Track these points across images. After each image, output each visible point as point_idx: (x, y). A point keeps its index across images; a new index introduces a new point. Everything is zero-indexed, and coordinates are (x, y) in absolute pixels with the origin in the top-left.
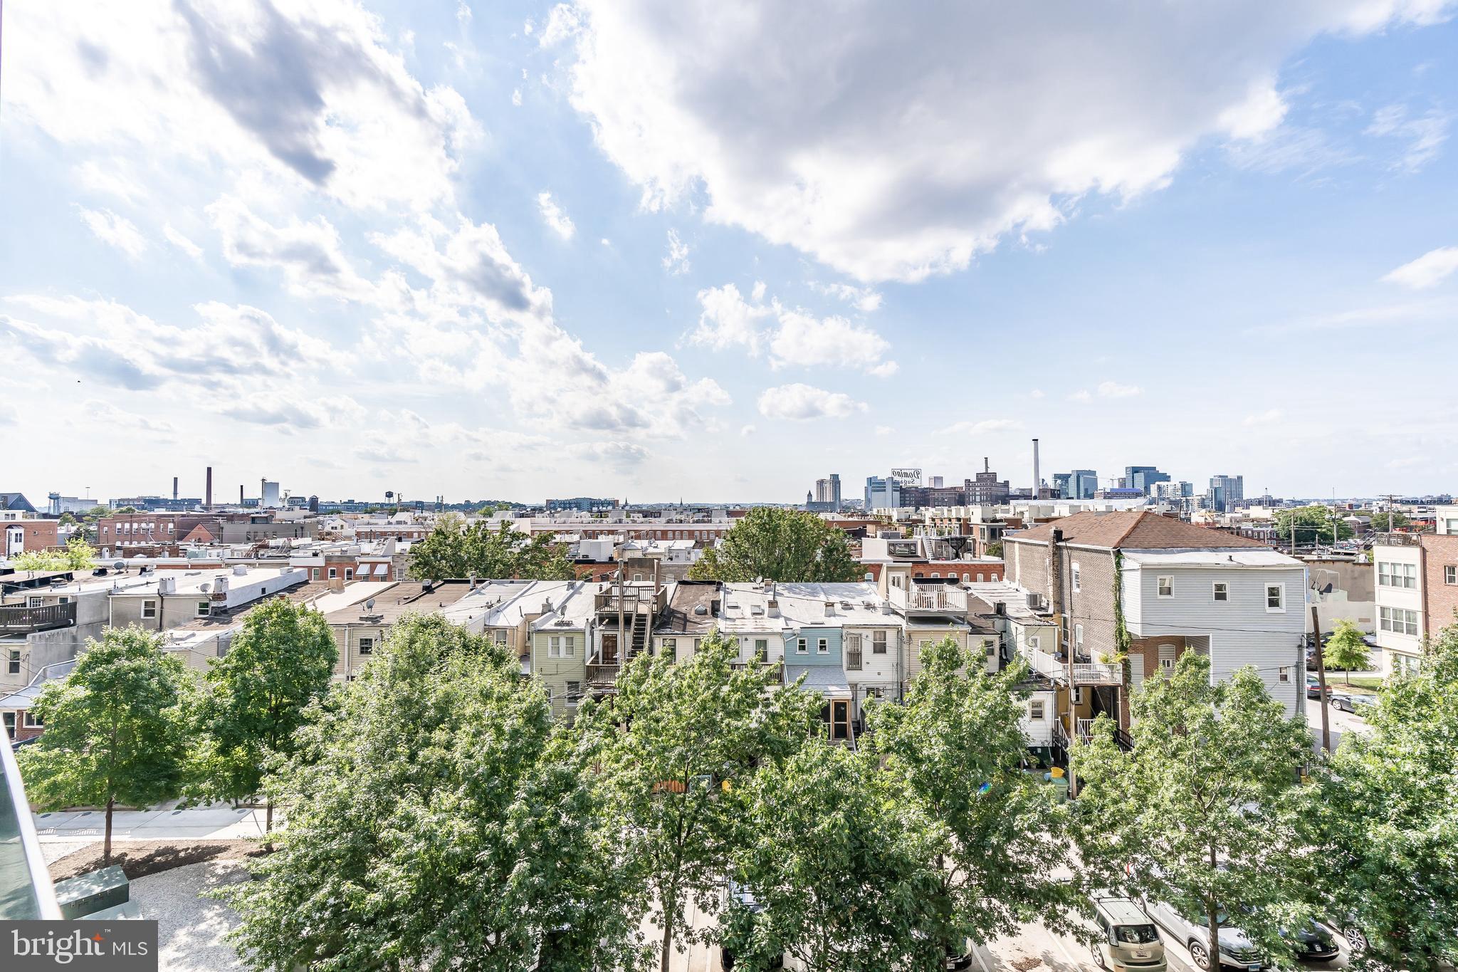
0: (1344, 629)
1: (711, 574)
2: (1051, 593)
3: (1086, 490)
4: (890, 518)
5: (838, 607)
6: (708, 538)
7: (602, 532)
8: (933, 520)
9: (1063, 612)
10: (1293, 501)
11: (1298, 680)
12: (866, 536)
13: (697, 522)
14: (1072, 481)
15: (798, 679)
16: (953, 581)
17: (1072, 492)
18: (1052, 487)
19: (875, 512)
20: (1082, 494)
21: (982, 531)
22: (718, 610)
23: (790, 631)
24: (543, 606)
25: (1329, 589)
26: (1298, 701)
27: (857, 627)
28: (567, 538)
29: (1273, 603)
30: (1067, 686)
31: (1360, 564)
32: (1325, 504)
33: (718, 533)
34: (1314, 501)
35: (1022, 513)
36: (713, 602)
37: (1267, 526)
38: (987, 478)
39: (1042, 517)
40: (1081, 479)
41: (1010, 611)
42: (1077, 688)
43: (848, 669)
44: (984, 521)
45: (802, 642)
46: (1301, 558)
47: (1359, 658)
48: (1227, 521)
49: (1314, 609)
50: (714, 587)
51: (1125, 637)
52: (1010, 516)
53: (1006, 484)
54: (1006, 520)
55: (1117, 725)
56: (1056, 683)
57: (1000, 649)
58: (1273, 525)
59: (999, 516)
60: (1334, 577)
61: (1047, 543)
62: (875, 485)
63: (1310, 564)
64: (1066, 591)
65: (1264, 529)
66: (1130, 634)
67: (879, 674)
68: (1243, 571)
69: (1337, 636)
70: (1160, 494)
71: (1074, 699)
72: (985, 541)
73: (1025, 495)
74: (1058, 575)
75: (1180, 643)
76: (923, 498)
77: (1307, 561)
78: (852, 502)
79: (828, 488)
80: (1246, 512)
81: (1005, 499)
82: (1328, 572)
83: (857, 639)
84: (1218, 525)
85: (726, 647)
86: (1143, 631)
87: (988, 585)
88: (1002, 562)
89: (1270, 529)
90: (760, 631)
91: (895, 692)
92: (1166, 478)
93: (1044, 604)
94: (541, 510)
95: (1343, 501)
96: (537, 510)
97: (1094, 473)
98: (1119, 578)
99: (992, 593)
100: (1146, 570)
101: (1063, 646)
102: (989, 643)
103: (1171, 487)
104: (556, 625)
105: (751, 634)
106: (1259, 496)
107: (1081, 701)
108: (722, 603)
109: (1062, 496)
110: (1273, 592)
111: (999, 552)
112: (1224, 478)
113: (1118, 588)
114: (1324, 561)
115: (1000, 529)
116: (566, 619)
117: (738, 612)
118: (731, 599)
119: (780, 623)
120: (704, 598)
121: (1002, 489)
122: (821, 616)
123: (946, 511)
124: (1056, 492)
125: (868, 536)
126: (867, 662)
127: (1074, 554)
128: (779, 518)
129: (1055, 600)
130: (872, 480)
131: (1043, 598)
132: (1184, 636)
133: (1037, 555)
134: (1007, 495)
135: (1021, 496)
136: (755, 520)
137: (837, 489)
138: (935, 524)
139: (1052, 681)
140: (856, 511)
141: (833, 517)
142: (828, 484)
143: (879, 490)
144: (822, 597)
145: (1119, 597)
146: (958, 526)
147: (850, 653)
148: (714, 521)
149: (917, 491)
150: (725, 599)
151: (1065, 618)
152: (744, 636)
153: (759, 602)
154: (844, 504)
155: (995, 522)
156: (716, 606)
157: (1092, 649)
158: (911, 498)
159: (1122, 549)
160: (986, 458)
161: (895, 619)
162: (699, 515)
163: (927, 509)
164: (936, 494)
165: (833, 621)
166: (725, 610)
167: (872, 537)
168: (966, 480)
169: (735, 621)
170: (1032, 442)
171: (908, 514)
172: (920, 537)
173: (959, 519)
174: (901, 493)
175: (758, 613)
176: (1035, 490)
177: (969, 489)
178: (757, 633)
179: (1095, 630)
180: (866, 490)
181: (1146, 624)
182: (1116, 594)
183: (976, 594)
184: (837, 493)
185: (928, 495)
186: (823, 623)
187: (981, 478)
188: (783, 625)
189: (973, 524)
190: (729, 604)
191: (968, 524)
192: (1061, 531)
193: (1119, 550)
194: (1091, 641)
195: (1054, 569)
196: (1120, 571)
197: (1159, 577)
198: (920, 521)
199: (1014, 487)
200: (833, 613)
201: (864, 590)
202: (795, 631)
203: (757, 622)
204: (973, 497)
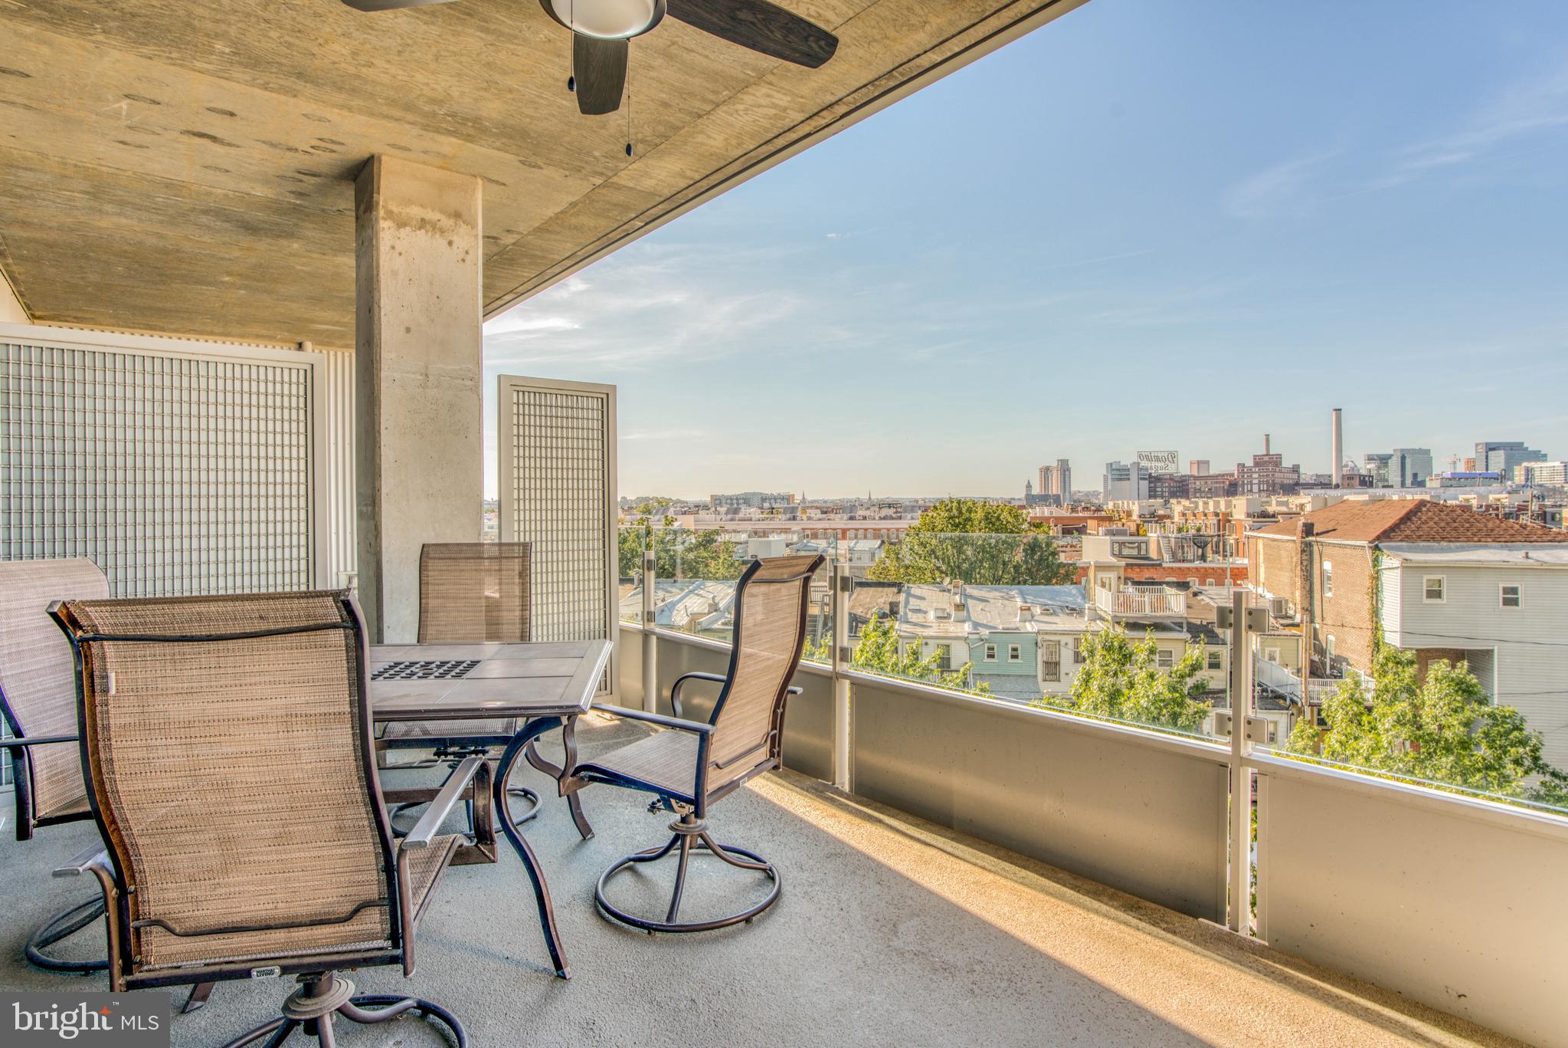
1: (893, 575)
2: (1299, 599)
3: (1415, 475)
4: (1129, 513)
5: (1037, 610)
6: (897, 537)
7: (773, 531)
8: (1184, 515)
9: (1312, 621)
12: (1086, 534)
13: (885, 518)
14: (1394, 464)
16: (1180, 585)
17: (1394, 480)
18: (1363, 473)
19: (1110, 505)
20: (1408, 481)
22: (897, 613)
23: (977, 637)
24: (710, 605)
27: (1056, 633)
28: (735, 538)
30: (1302, 704)
33: (909, 531)
36: (891, 603)
38: (1268, 462)
40: (1408, 461)
43: (1045, 680)
44: (1249, 515)
45: (991, 649)
50: (895, 590)
51: (1383, 649)
53: (1295, 469)
61: (1295, 538)
62: (1119, 474)
64: (1317, 596)
66: (1388, 646)
68: (1545, 570)
73: (1323, 484)
74: (1308, 577)
75: (1456, 656)
76: (1181, 488)
78: (1087, 494)
79: (1055, 478)
81: (1292, 488)
83: (1055, 648)
86: (1404, 642)
90: (941, 634)
93: (1291, 612)
94: (706, 507)
96: (698, 507)
97: (1426, 452)
98: (1377, 579)
100: (1407, 568)
101: (1313, 661)
102: (1214, 655)
103: (1547, 470)
104: (723, 624)
105: (932, 638)
108: (902, 606)
109: (1376, 484)
113: (1375, 591)
117: (920, 615)
118: (914, 603)
119: (967, 627)
120: (882, 600)
121: (1291, 476)
122: (1016, 621)
123: (1201, 504)
124: (1367, 479)
125: (1090, 534)
126: (1067, 674)
127: (1327, 551)
128: (970, 510)
129: (1303, 608)
130: (1114, 467)
131: (1291, 605)
132: (1464, 650)
133: (1284, 553)
134: (1297, 484)
135: (1318, 485)
136: (942, 514)
137: (1067, 479)
138: (1187, 520)
139: (1288, 700)
140: (1089, 505)
141: (1051, 513)
142: (1055, 472)
143: (1121, 479)
144: (1019, 602)
145: (1377, 602)
146: (1215, 522)
147: (1047, 663)
148: (905, 519)
149: (1171, 479)
150: (907, 602)
151: (1315, 629)
152: (924, 641)
153: (946, 606)
154: (1076, 497)
155: (1264, 517)
156: (895, 609)
157: (1344, 664)
158: (1163, 488)
159: (1380, 545)
160: (1267, 436)
161: (1100, 626)
162: (885, 512)
163: (1179, 503)
164: (1198, 483)
165: (1029, 627)
166: (906, 614)
167: (1093, 535)
168: (1239, 465)
169: (915, 624)
170: (1334, 413)
171: (1153, 508)
172: (1155, 535)
173: (1217, 515)
174: (1150, 482)
175: (943, 617)
176: (1336, 477)
177: (1243, 476)
178: (937, 638)
179: (1349, 641)
180: (1105, 478)
181: (1405, 633)
182: (1372, 597)
183: (1207, 600)
184: (1067, 485)
185: (1188, 485)
186: (1017, 629)
187: (1259, 462)
188: (970, 630)
189: (1235, 520)
190: (911, 607)
191: (1229, 521)
192: (1312, 525)
193: (1377, 546)
194: (1345, 654)
195: (1302, 569)
196: (1378, 570)
197: (1425, 578)
198: (1169, 517)
199: (1308, 473)
200: (1030, 618)
201: (1070, 594)
202: (983, 637)
203: (939, 626)
204: (1249, 485)
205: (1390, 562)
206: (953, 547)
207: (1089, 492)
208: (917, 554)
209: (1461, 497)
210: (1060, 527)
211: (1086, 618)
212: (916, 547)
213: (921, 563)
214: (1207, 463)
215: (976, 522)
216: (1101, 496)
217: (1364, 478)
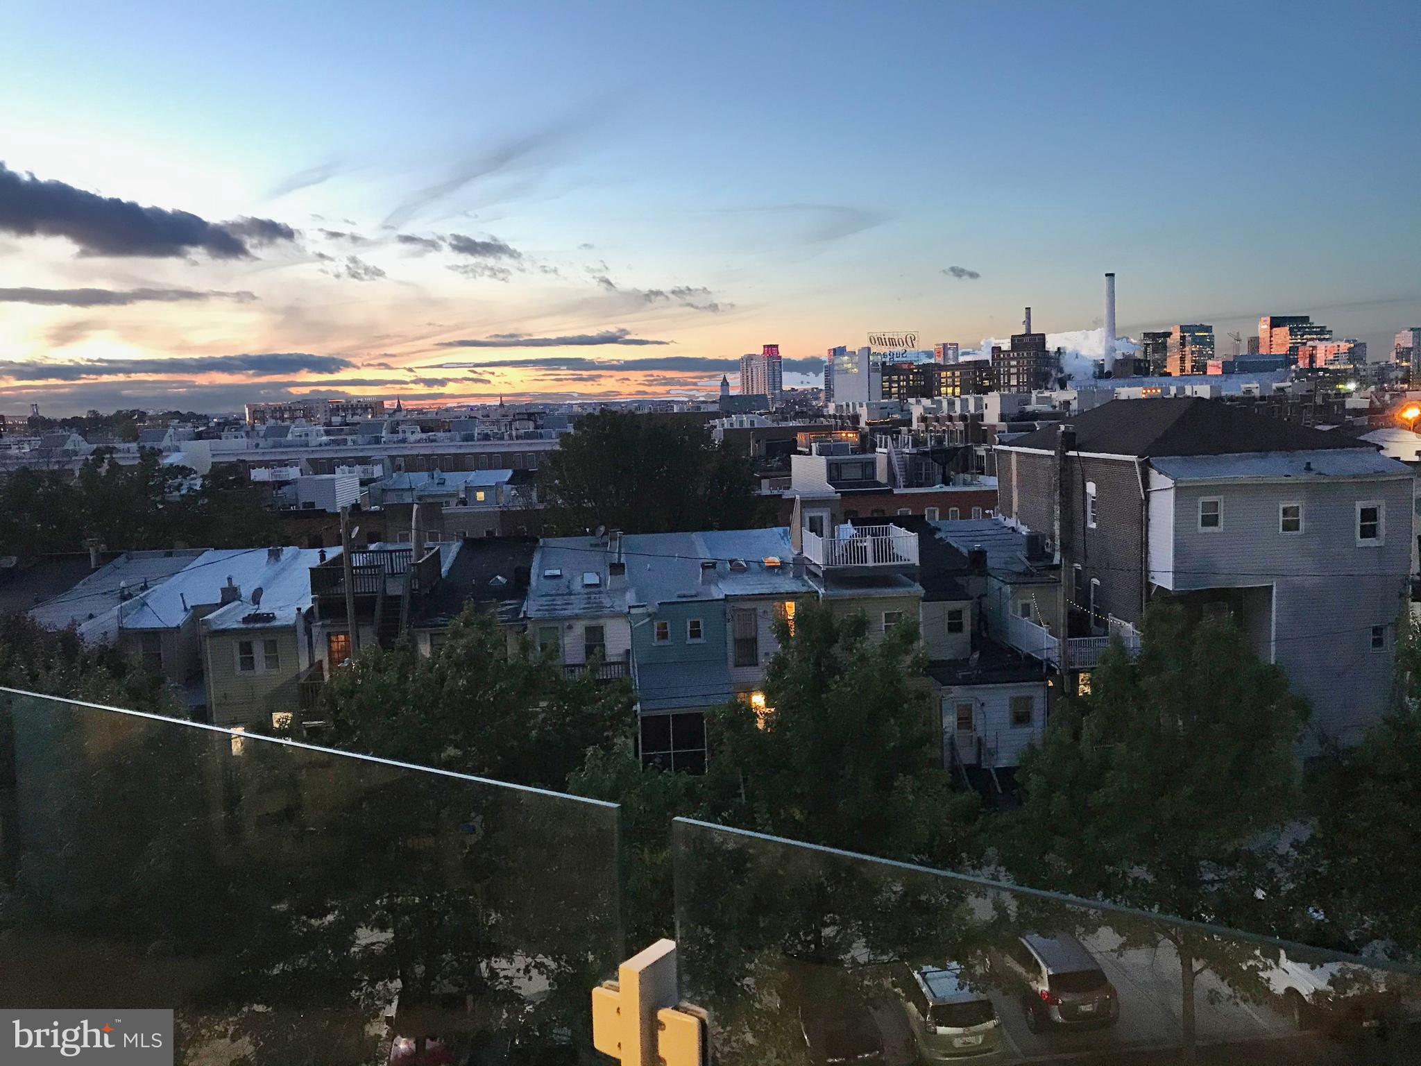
2: (1058, 532)
5: (727, 566)
7: (342, 461)
9: (1073, 561)
12: (796, 453)
14: (1173, 342)
22: (528, 583)
23: (644, 611)
24: (223, 590)
27: (751, 598)
28: (279, 474)
36: (518, 570)
38: (1029, 345)
40: (1190, 340)
41: (992, 563)
43: (737, 665)
44: (1003, 418)
45: (662, 626)
53: (1061, 354)
61: (1052, 453)
64: (1079, 528)
66: (1158, 589)
70: (1312, 363)
71: (1067, 690)
74: (1068, 504)
76: (922, 382)
78: (802, 394)
79: (760, 371)
83: (749, 618)
86: (1175, 583)
90: (591, 610)
93: (1048, 551)
97: (1208, 328)
98: (1147, 503)
100: (1183, 489)
102: (955, 615)
104: (247, 621)
105: (578, 617)
108: (535, 571)
113: (1146, 520)
116: (264, 609)
117: (561, 583)
118: (554, 566)
119: (628, 598)
122: (695, 584)
124: (1142, 364)
125: (800, 453)
126: (767, 654)
127: (1089, 468)
129: (1062, 544)
131: (1049, 541)
133: (1041, 474)
137: (777, 373)
138: (927, 426)
139: (1045, 666)
140: (805, 409)
141: (752, 423)
142: (760, 363)
146: (962, 428)
147: (738, 642)
149: (910, 369)
150: (542, 564)
151: (1076, 571)
152: (566, 623)
153: (599, 569)
154: (788, 399)
156: (523, 578)
157: (1110, 615)
158: (900, 382)
159: (1152, 459)
160: (1028, 309)
161: (810, 584)
163: (918, 402)
164: (943, 374)
165: (715, 591)
166: (540, 584)
167: (804, 454)
168: (993, 348)
169: (554, 599)
170: (1106, 278)
172: (885, 450)
173: (964, 418)
174: (883, 374)
175: (595, 585)
176: (1109, 363)
177: (999, 364)
178: (586, 617)
179: (1115, 585)
181: (1178, 572)
182: (1142, 528)
183: (948, 539)
184: (777, 380)
185: (930, 378)
186: (697, 595)
187: (1018, 344)
188: (634, 602)
189: (987, 424)
190: (548, 572)
191: (979, 427)
193: (1148, 461)
194: (1111, 602)
195: (1061, 493)
196: (1148, 492)
197: (1202, 500)
198: (905, 423)
200: (715, 579)
201: (771, 541)
202: (651, 611)
203: (590, 598)
204: (1006, 377)
205: (1162, 481)
207: (805, 391)
209: (1244, 386)
210: (763, 443)
211: (791, 574)
214: (955, 346)
216: (821, 396)
217: (1140, 365)
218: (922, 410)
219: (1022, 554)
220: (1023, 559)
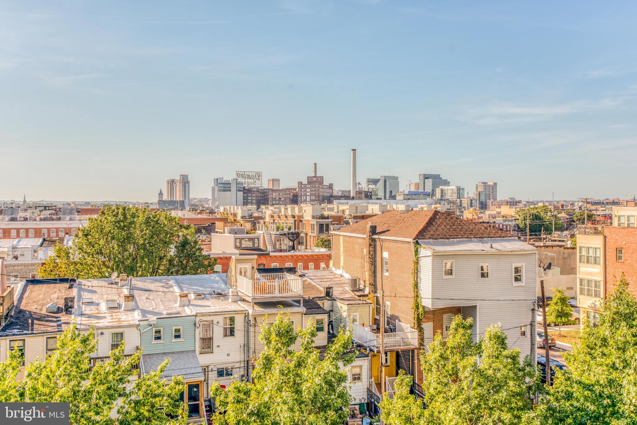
0: (559, 295)
1: (64, 272)
2: (367, 277)
3: (391, 192)
4: (235, 215)
5: (192, 296)
6: (57, 236)
8: (272, 217)
9: (375, 292)
10: (528, 202)
11: (531, 335)
13: (45, 219)
14: (381, 185)
15: (159, 367)
16: (292, 270)
17: (381, 194)
18: (366, 190)
19: (221, 209)
20: (388, 196)
21: (312, 225)
22: (72, 307)
23: (146, 323)
25: (549, 267)
26: (531, 350)
27: (209, 314)
29: (517, 279)
30: (379, 352)
31: (568, 248)
32: (547, 204)
33: (68, 232)
34: (541, 202)
35: (343, 211)
36: (66, 299)
37: (511, 221)
38: (316, 181)
39: (359, 214)
40: (388, 183)
41: (336, 293)
42: (386, 353)
43: (201, 353)
44: (313, 217)
45: (158, 332)
46: (533, 245)
47: (567, 315)
48: (487, 217)
49: (542, 282)
50: (67, 285)
51: (421, 309)
52: (333, 213)
53: (331, 186)
54: (332, 217)
55: (414, 380)
56: (371, 350)
57: (329, 326)
58: (515, 220)
59: (326, 213)
60: (553, 258)
61: (365, 236)
62: (223, 186)
63: (539, 248)
64: (379, 275)
65: (510, 223)
66: (424, 307)
67: (228, 355)
68: (500, 255)
69: (554, 300)
70: (442, 196)
71: (384, 362)
72: (315, 235)
73: (346, 196)
74: (373, 263)
75: (457, 310)
76: (264, 197)
77: (537, 247)
78: (201, 200)
79: (178, 188)
80: (498, 210)
81: (330, 199)
82: (549, 254)
83: (209, 326)
84: (481, 221)
85: (85, 341)
86: (433, 304)
87: (319, 273)
88: (328, 253)
89: (514, 223)
90: (116, 324)
91: (242, 370)
92: (446, 183)
93: (362, 287)
95: (558, 202)
97: (396, 178)
98: (417, 263)
99: (321, 279)
100: (437, 256)
101: (376, 319)
102: (319, 322)
103: (450, 191)
105: (107, 328)
106: (507, 198)
107: (389, 364)
108: (76, 300)
109: (373, 197)
110: (517, 270)
111: (327, 244)
112: (485, 184)
113: (417, 272)
114: (547, 247)
115: (327, 225)
117: (93, 307)
118: (86, 296)
119: (137, 316)
120: (55, 296)
121: (328, 191)
122: (176, 307)
123: (283, 209)
124: (368, 194)
125: (217, 232)
126: (218, 346)
127: (385, 245)
128: (133, 216)
129: (370, 284)
130: (219, 181)
131: (361, 282)
132: (460, 307)
133: (357, 246)
134: (332, 196)
135: (343, 197)
136: (109, 218)
137: (187, 189)
138: (274, 220)
139: (368, 349)
141: (184, 215)
142: (178, 184)
143: (225, 191)
144: (176, 289)
145: (417, 279)
146: (293, 222)
147: (203, 339)
148: (64, 220)
149: (257, 191)
150: (80, 296)
151: (377, 297)
152: (100, 331)
153: (115, 297)
154: (192, 203)
155: (323, 219)
156: (70, 304)
157: (397, 321)
158: (253, 197)
159: (419, 241)
160: (315, 164)
161: (242, 306)
162: (46, 214)
163: (267, 208)
164: (274, 194)
165: (188, 311)
166: (79, 307)
167: (220, 233)
168: (299, 182)
169: (90, 316)
170: (352, 151)
171: (250, 212)
172: (262, 232)
173: (294, 217)
174: (244, 193)
175: (114, 308)
176: (353, 192)
177: (301, 190)
178: (112, 327)
179: (399, 305)
180: (213, 190)
181: (434, 299)
182: (415, 276)
183: (310, 281)
184: (187, 193)
185: (268, 195)
186: (178, 313)
187: (311, 181)
188: (140, 318)
189: (305, 220)
190: (84, 301)
191: (301, 221)
192: (375, 227)
193: (417, 242)
194: (396, 314)
195: (369, 257)
196: (418, 258)
197: (444, 262)
198: (261, 218)
199: (337, 190)
200: (187, 303)
201: (214, 281)
202: (152, 323)
203: (112, 316)
204: (305, 197)
205: (425, 252)
206: (119, 246)
207: (201, 199)
208: (86, 252)
211: (230, 300)
212: (84, 246)
213: (89, 260)
214: (278, 180)
215: (138, 225)
216: (210, 202)
217: (367, 193)
218: (271, 212)
219: (348, 288)
220: (350, 291)
